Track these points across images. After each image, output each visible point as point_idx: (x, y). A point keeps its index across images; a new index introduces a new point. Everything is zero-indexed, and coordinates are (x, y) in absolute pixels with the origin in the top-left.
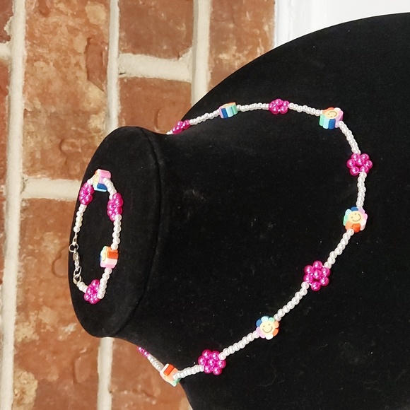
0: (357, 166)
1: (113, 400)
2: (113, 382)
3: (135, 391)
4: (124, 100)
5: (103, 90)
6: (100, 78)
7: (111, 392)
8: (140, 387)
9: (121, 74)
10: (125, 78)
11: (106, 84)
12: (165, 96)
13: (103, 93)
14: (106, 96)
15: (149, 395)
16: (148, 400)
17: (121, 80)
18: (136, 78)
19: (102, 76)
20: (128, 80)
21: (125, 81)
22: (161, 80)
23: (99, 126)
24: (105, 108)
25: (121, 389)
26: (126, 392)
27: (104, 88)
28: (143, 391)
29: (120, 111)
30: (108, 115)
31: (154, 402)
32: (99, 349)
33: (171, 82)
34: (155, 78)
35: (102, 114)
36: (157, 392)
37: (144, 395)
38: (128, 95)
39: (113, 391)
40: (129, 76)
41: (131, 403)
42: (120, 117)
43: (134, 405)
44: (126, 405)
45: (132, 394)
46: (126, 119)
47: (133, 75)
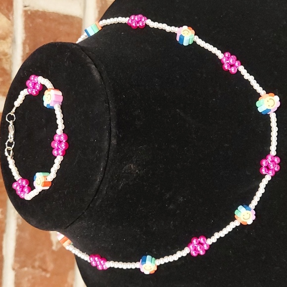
0: (268, 168)
1: (16, 276)
2: (16, 261)
3: (33, 267)
4: (27, 29)
5: (9, 19)
6: (7, 9)
7: (14, 269)
8: (37, 264)
9: (25, 7)
10: (29, 10)
11: (13, 14)
12: (61, 28)
13: (10, 22)
14: (12, 25)
15: (45, 270)
16: (43, 274)
17: (25, 12)
18: (37, 11)
19: (9, 7)
20: (31, 12)
21: (29, 13)
22: (58, 15)
23: (7, 51)
24: (11, 35)
25: (22, 267)
26: (26, 269)
27: (11, 18)
28: (40, 267)
29: (24, 38)
30: (14, 41)
31: (48, 275)
32: (5, 235)
33: (67, 17)
34: (53, 13)
35: (9, 40)
36: (51, 266)
37: (41, 270)
38: (31, 25)
39: (16, 268)
40: (32, 9)
41: (30, 277)
42: (24, 44)
43: (33, 278)
44: (26, 279)
45: (31, 270)
46: (29, 46)
47: (36, 9)
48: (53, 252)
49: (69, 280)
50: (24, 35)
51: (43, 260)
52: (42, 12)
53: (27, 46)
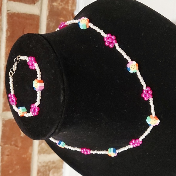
1: (2, 149)
3: (11, 145)
4: (9, 23)
8: (13, 143)
9: (8, 11)
10: (10, 13)
11: (1, 15)
12: (28, 22)
15: (17, 146)
16: (16, 148)
17: (8, 14)
18: (14, 13)
21: (10, 14)
22: (26, 14)
25: (5, 144)
26: (7, 145)
28: (14, 145)
29: (7, 28)
31: (18, 149)
34: (23, 13)
36: (20, 144)
37: (15, 146)
38: (11, 21)
39: (2, 145)
40: (12, 12)
41: (9, 149)
42: (7, 31)
43: (10, 150)
44: (7, 150)
45: (9, 146)
46: (10, 32)
47: (14, 12)
48: (21, 137)
49: (30, 151)
50: (7, 26)
51: (16, 141)
52: (17, 13)
53: (9, 32)
